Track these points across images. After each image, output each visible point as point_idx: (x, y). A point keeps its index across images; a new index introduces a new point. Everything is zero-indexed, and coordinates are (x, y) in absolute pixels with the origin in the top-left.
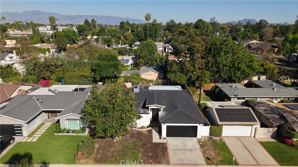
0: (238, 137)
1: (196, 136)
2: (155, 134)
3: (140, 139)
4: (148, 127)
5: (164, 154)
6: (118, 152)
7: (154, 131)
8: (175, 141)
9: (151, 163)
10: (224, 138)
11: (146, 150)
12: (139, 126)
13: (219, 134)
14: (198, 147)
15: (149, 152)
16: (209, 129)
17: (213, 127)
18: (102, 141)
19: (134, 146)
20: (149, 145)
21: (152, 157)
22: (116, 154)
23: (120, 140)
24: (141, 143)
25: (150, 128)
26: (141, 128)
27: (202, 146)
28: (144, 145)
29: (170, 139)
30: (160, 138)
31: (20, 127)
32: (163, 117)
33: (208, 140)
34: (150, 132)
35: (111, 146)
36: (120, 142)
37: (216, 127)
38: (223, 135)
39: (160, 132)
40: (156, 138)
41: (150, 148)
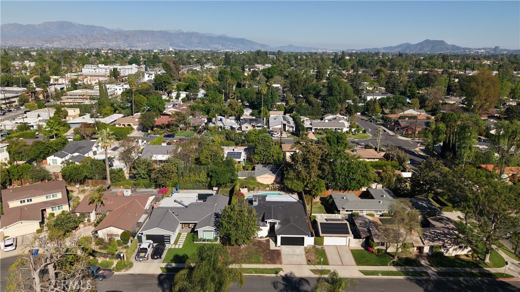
0: (336, 246)
1: (303, 245)
2: (272, 243)
3: (260, 247)
4: (266, 237)
5: (278, 258)
6: (245, 256)
7: (270, 240)
8: (287, 249)
9: (269, 264)
10: (325, 247)
11: (265, 255)
12: (259, 236)
13: (322, 244)
14: (304, 253)
15: (268, 256)
16: (314, 240)
17: (317, 238)
18: (232, 248)
19: (257, 251)
20: (268, 251)
21: (270, 259)
22: (244, 257)
23: (245, 248)
24: (261, 250)
25: (268, 238)
26: (261, 238)
27: (306, 253)
28: (264, 251)
29: (284, 247)
30: (276, 246)
31: (169, 237)
32: (279, 230)
33: (313, 248)
34: (268, 241)
35: (239, 252)
36: (246, 249)
37: (319, 238)
38: (324, 244)
39: (276, 242)
40: (272, 246)
41: (268, 253)
